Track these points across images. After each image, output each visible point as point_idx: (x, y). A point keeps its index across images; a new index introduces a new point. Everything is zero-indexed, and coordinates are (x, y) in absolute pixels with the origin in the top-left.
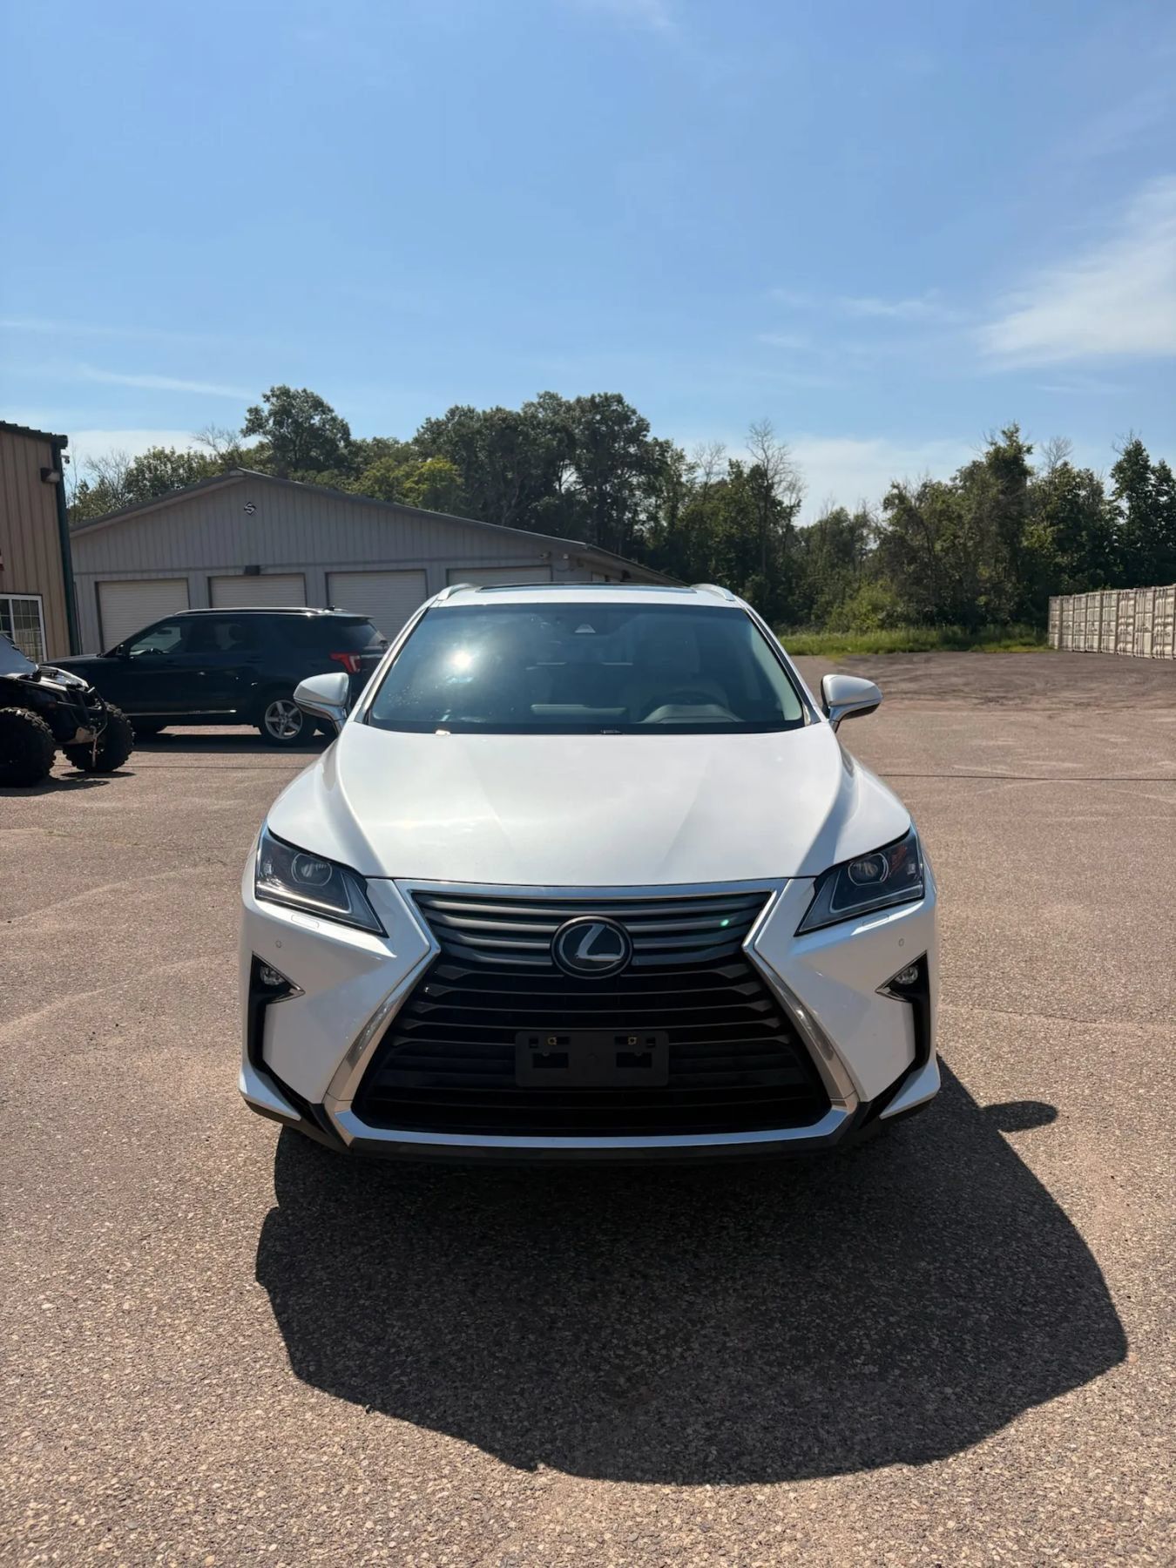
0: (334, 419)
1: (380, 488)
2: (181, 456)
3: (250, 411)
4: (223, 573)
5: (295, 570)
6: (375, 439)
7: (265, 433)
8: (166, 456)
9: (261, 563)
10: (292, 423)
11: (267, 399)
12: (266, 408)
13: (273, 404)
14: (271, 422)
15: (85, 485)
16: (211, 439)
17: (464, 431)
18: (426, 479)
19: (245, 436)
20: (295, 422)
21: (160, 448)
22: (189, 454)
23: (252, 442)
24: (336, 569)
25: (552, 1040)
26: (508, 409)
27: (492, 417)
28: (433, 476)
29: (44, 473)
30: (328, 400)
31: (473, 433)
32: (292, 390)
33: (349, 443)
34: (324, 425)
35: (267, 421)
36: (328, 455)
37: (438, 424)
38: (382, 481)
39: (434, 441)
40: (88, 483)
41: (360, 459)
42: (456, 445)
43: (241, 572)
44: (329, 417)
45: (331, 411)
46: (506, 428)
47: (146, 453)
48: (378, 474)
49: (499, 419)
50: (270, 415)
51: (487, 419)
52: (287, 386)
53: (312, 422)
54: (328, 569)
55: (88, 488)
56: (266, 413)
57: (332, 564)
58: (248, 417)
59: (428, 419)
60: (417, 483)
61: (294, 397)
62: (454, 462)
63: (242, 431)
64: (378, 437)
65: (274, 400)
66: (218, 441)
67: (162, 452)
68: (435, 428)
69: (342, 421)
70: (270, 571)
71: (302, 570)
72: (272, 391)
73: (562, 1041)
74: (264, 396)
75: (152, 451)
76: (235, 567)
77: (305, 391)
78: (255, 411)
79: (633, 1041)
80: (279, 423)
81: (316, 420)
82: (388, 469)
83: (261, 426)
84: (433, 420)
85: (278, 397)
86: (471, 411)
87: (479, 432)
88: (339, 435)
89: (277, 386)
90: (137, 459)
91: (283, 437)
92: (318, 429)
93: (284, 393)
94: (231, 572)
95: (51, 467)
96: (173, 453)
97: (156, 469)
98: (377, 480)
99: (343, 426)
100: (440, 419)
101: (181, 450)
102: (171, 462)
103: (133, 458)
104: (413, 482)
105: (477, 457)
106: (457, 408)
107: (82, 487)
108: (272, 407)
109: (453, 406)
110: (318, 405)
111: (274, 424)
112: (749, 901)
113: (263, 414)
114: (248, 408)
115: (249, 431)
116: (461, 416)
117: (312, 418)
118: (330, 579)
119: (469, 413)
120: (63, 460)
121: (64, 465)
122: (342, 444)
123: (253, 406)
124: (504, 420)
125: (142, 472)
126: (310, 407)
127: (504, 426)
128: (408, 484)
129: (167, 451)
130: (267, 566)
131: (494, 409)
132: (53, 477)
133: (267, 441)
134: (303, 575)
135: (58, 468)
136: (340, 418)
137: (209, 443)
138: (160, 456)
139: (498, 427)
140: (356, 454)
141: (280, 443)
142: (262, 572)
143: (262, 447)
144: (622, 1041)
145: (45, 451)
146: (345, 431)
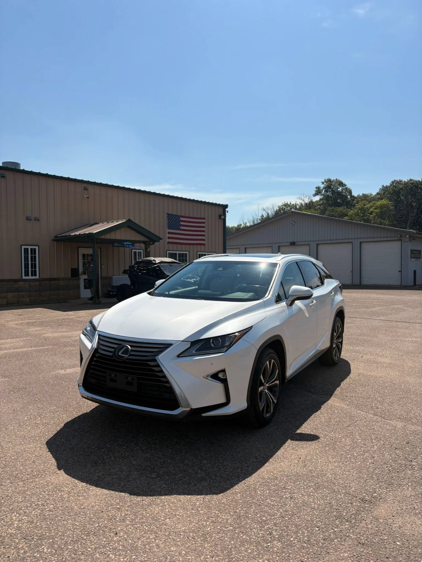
0: (346, 188)
1: (361, 212)
2: (293, 204)
3: (316, 188)
4: (283, 244)
5: (306, 243)
6: (363, 194)
7: (321, 195)
8: (288, 205)
9: (296, 241)
10: (331, 191)
11: (323, 183)
12: (322, 186)
13: (325, 185)
14: (324, 191)
15: (263, 216)
16: (303, 198)
17: (396, 189)
18: (379, 208)
19: (314, 196)
20: (332, 190)
21: (286, 202)
22: (296, 204)
23: (317, 198)
24: (320, 242)
25: (113, 375)
26: (414, 179)
27: (408, 183)
28: (381, 207)
29: (220, 216)
30: (344, 182)
31: (399, 190)
32: (332, 179)
33: (351, 196)
34: (343, 191)
35: (322, 191)
36: (343, 201)
37: (387, 187)
38: (361, 209)
39: (384, 194)
40: (264, 215)
41: (355, 202)
42: (392, 194)
43: (289, 244)
44: (345, 188)
45: (345, 185)
46: (413, 187)
47: (282, 204)
48: (360, 207)
49: (410, 184)
50: (323, 189)
51: (406, 184)
52: (330, 178)
53: (338, 190)
54: (318, 243)
55: (263, 217)
56: (322, 188)
57: (319, 241)
58: (316, 190)
59: (383, 186)
60: (375, 209)
61: (332, 182)
62: (390, 200)
63: (313, 195)
64: (364, 193)
65: (325, 183)
66: (305, 199)
67: (287, 204)
68: (385, 189)
69: (349, 189)
70: (298, 244)
71: (309, 243)
72: (325, 180)
73: (116, 376)
74: (322, 182)
75: (284, 203)
76: (287, 243)
77: (336, 179)
78: (318, 188)
79: (129, 379)
80: (326, 191)
81: (340, 189)
82: (364, 205)
83: (320, 193)
84: (385, 186)
85: (327, 182)
86: (401, 181)
87: (402, 189)
88: (348, 194)
89: (326, 178)
90: (279, 207)
91: (328, 196)
92: (341, 192)
93: (329, 180)
94: (286, 244)
95: (223, 214)
96: (291, 204)
97: (285, 209)
98: (360, 209)
99: (349, 190)
100: (388, 185)
101: (293, 202)
102: (290, 207)
103: (277, 206)
104: (373, 209)
105: (400, 199)
106: (395, 180)
107: (262, 216)
108: (324, 186)
109: (393, 180)
110: (341, 184)
111: (325, 191)
112: (164, 346)
113: (321, 189)
114: (316, 187)
115: (316, 194)
116: (396, 184)
117: (338, 188)
118: (318, 246)
119: (400, 182)
120: (226, 212)
121: (227, 213)
122: (349, 197)
123: (317, 186)
124: (412, 184)
125: (280, 210)
126: (338, 185)
127: (412, 186)
128: (371, 210)
129: (289, 203)
130: (298, 242)
131: (409, 180)
132: (223, 217)
133: (322, 197)
134: (309, 245)
135: (225, 215)
136: (349, 187)
137: (302, 200)
138: (286, 205)
139: (410, 187)
140: (353, 200)
141: (326, 198)
142: (296, 244)
143: (321, 199)
144: (127, 378)
145: (221, 209)
146: (350, 192)
